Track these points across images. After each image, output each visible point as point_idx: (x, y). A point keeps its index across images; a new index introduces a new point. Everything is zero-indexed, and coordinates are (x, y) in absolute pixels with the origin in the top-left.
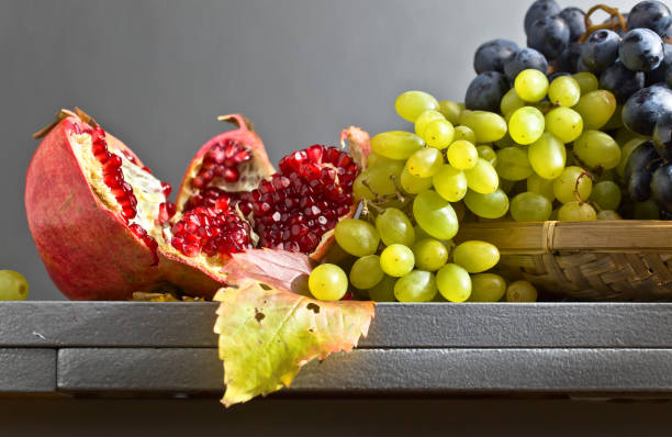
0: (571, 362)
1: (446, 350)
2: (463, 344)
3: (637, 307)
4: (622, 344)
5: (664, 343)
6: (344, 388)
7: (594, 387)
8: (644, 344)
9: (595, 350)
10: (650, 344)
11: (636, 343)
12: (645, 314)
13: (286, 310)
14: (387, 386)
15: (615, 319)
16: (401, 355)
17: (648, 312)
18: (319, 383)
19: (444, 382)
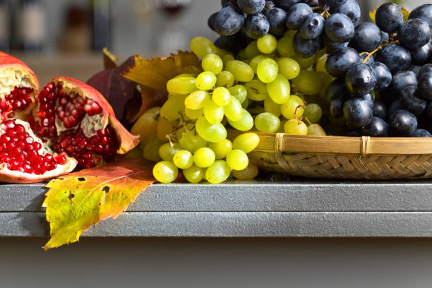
0: (240, 221)
1: (165, 213)
2: (175, 210)
3: (279, 187)
4: (270, 209)
5: (295, 209)
6: (104, 236)
7: (253, 236)
8: (283, 209)
9: (254, 213)
10: (286, 209)
11: (278, 209)
12: (284, 192)
13: (88, 192)
14: (130, 234)
15: (266, 195)
16: (138, 216)
17: (285, 190)
18: (90, 233)
19: (163, 232)
